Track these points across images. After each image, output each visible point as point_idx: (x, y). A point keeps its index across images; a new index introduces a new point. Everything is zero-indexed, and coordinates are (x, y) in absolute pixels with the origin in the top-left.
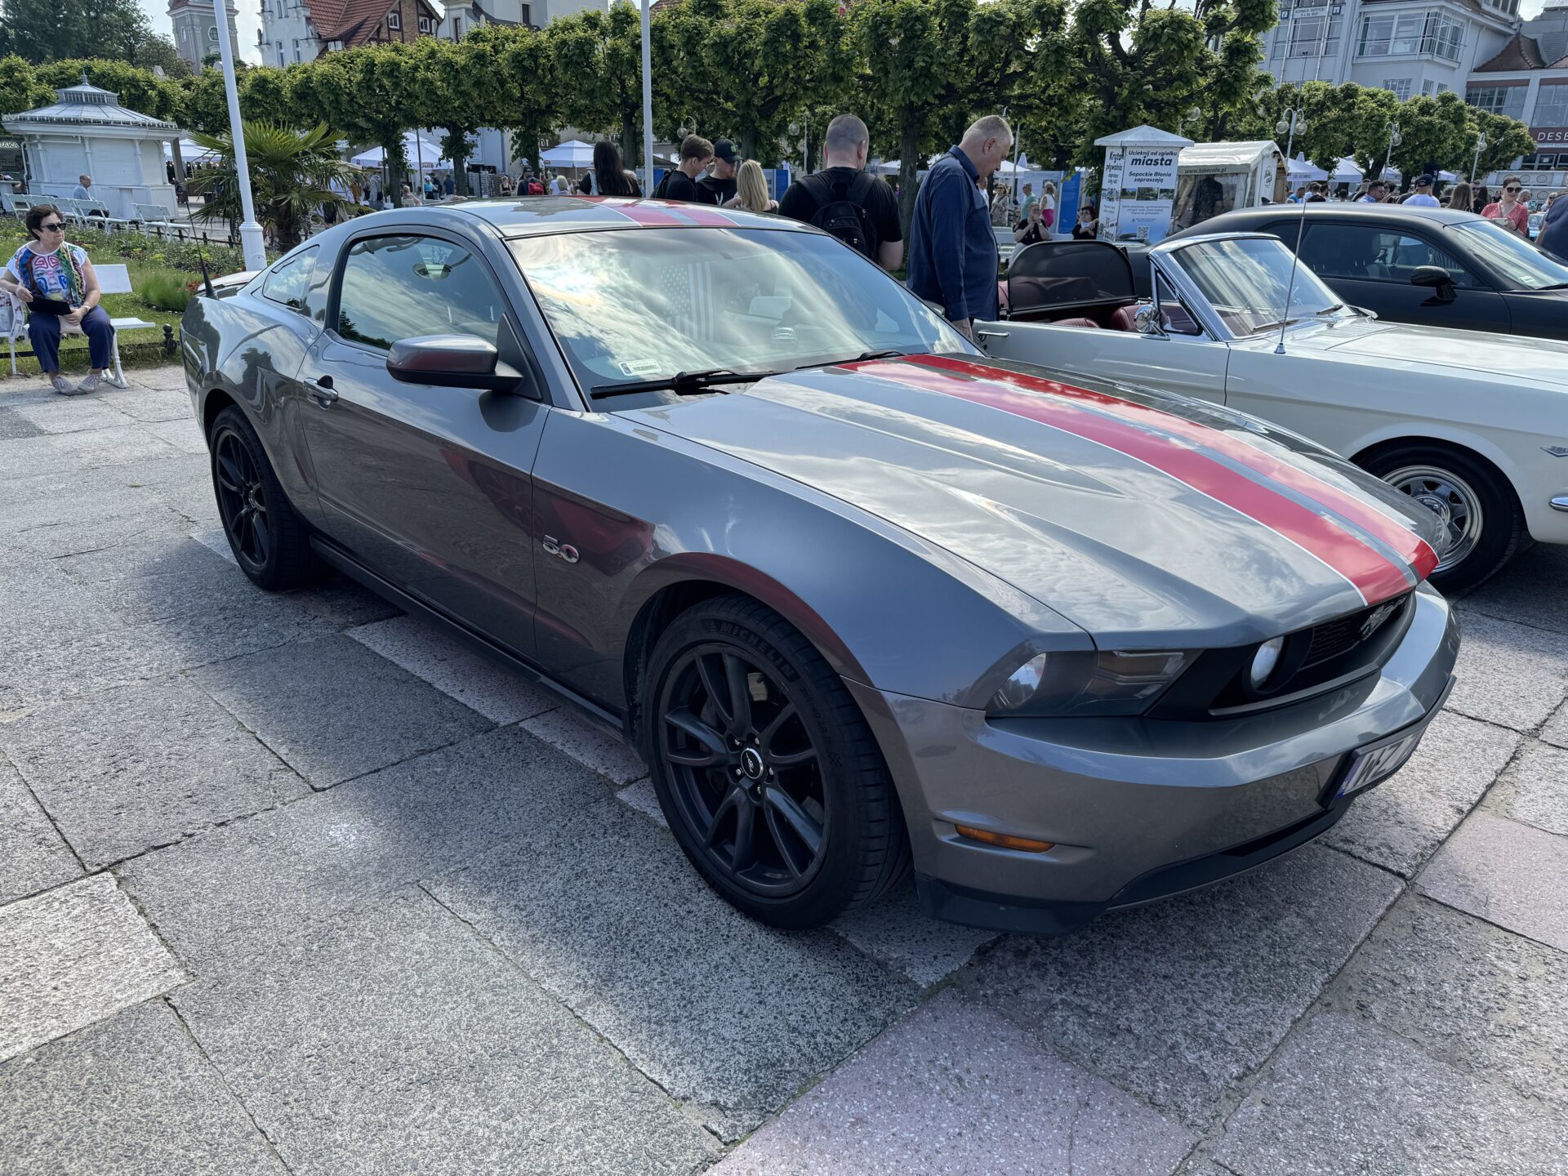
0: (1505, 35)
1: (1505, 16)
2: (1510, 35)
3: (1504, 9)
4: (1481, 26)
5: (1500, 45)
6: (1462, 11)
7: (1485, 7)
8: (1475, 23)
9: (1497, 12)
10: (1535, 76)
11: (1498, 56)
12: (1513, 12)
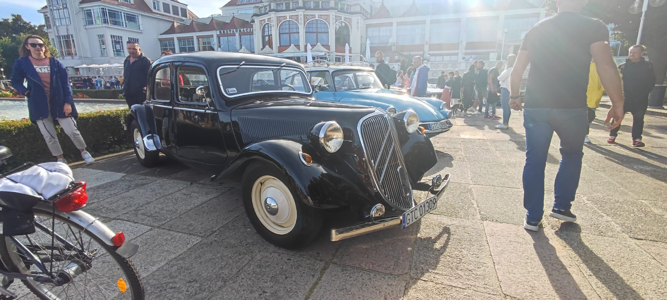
1: (178, 17)
5: (169, 25)
9: (170, 14)
11: (169, 29)
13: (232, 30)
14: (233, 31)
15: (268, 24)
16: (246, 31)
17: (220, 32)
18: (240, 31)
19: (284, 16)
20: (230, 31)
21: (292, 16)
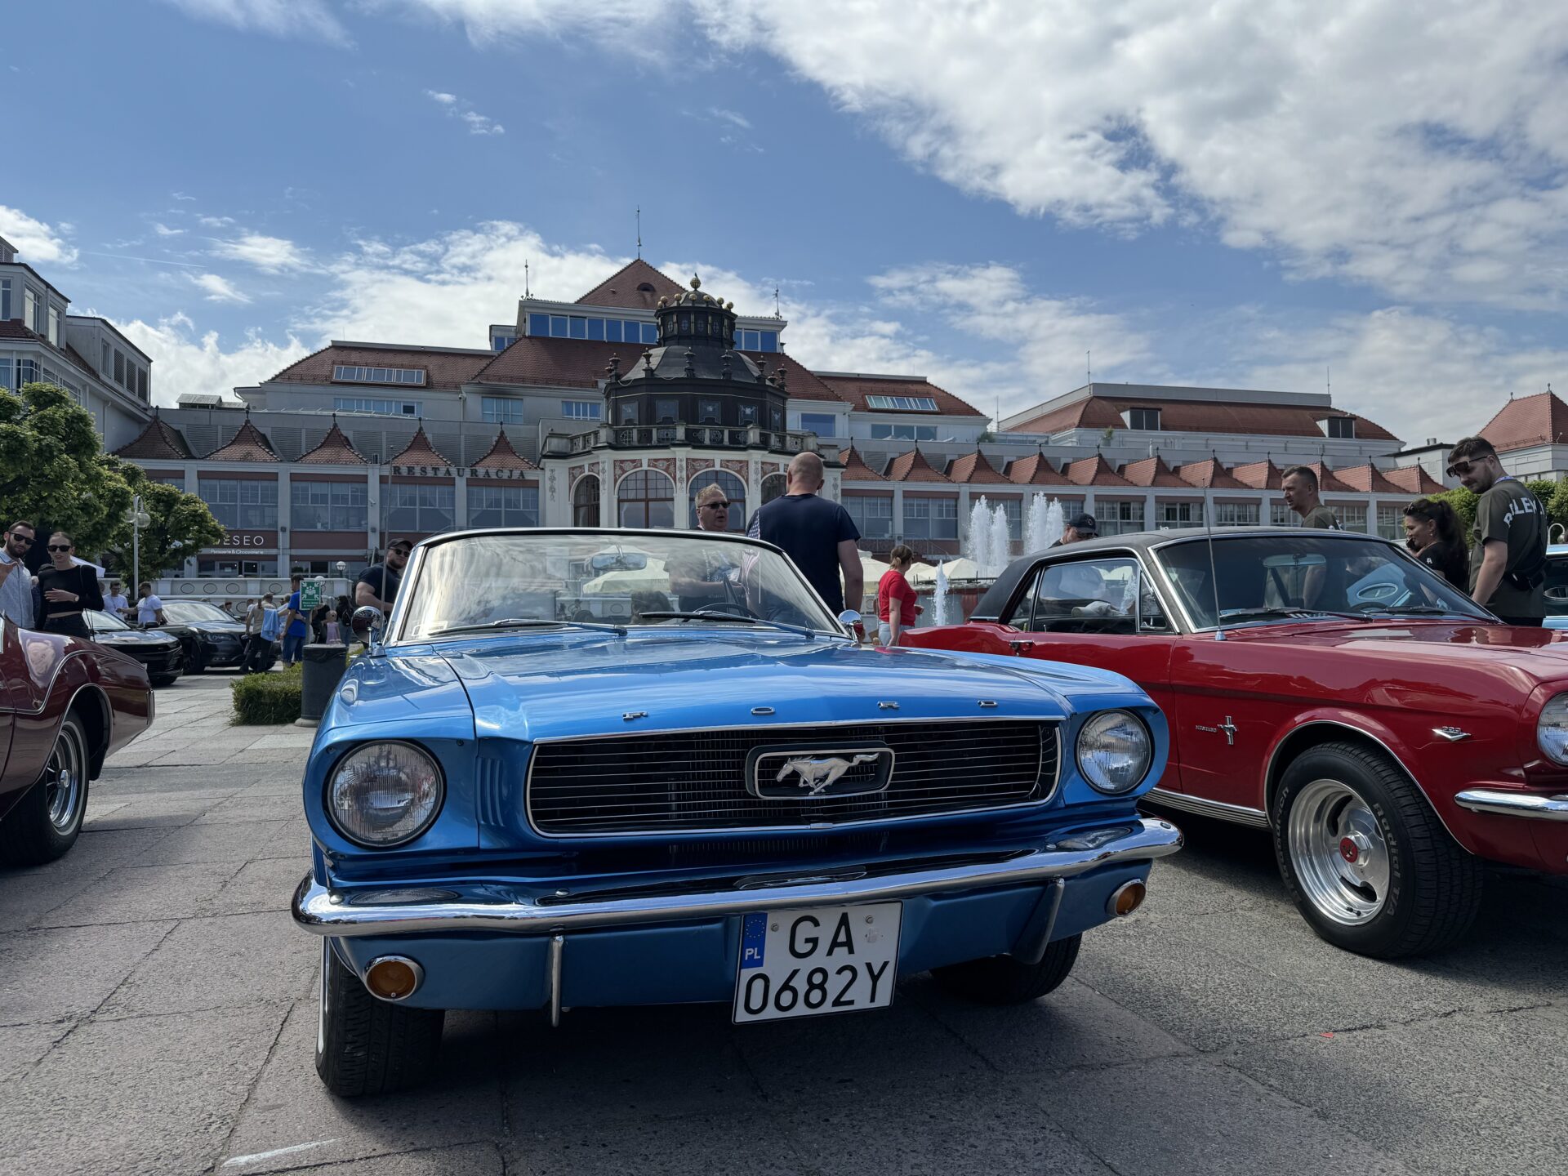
0: (138, 421)
1: (135, 398)
2: (146, 422)
3: (131, 388)
4: (105, 401)
5: (135, 432)
6: (72, 370)
7: (103, 377)
8: (94, 394)
9: (123, 390)
10: (191, 468)
11: (137, 441)
12: (144, 393)
13: (443, 469)
14: (448, 471)
15: (646, 471)
16: (495, 477)
17: (397, 469)
18: (474, 472)
19: (707, 460)
20: (435, 470)
21: (728, 461)
